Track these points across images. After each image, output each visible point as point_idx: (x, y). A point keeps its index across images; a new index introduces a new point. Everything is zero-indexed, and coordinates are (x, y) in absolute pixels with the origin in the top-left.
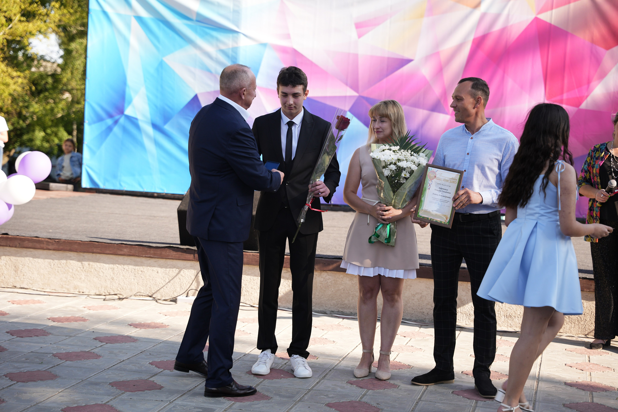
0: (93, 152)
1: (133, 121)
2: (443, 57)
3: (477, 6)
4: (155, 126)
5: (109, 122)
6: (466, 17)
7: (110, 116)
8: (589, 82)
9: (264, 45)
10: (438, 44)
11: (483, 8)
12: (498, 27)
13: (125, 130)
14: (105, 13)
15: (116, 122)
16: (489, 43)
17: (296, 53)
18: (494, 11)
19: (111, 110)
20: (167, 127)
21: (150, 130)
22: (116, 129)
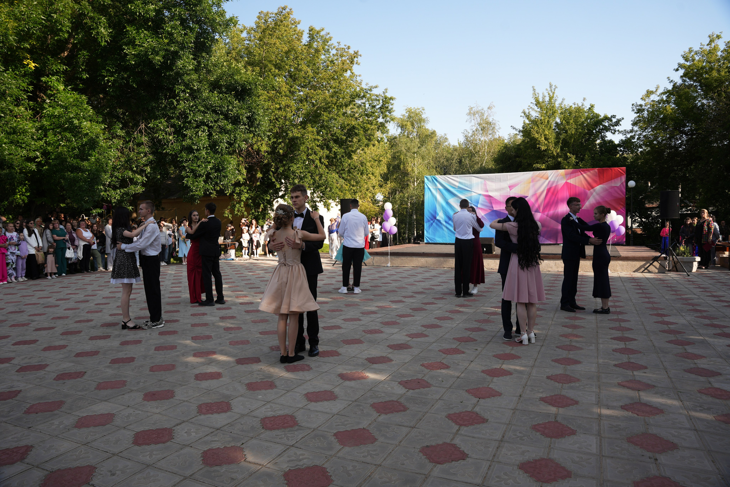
0: (427, 232)
1: (439, 221)
2: (538, 195)
3: (547, 179)
4: (446, 222)
5: (432, 222)
6: (544, 182)
7: (432, 220)
8: (584, 201)
9: (480, 195)
10: (536, 191)
11: (549, 179)
12: (554, 185)
13: (437, 224)
14: (429, 188)
15: (434, 222)
16: (552, 190)
17: (490, 196)
18: (552, 180)
19: (432, 218)
20: (450, 222)
21: (444, 223)
22: (434, 224)
